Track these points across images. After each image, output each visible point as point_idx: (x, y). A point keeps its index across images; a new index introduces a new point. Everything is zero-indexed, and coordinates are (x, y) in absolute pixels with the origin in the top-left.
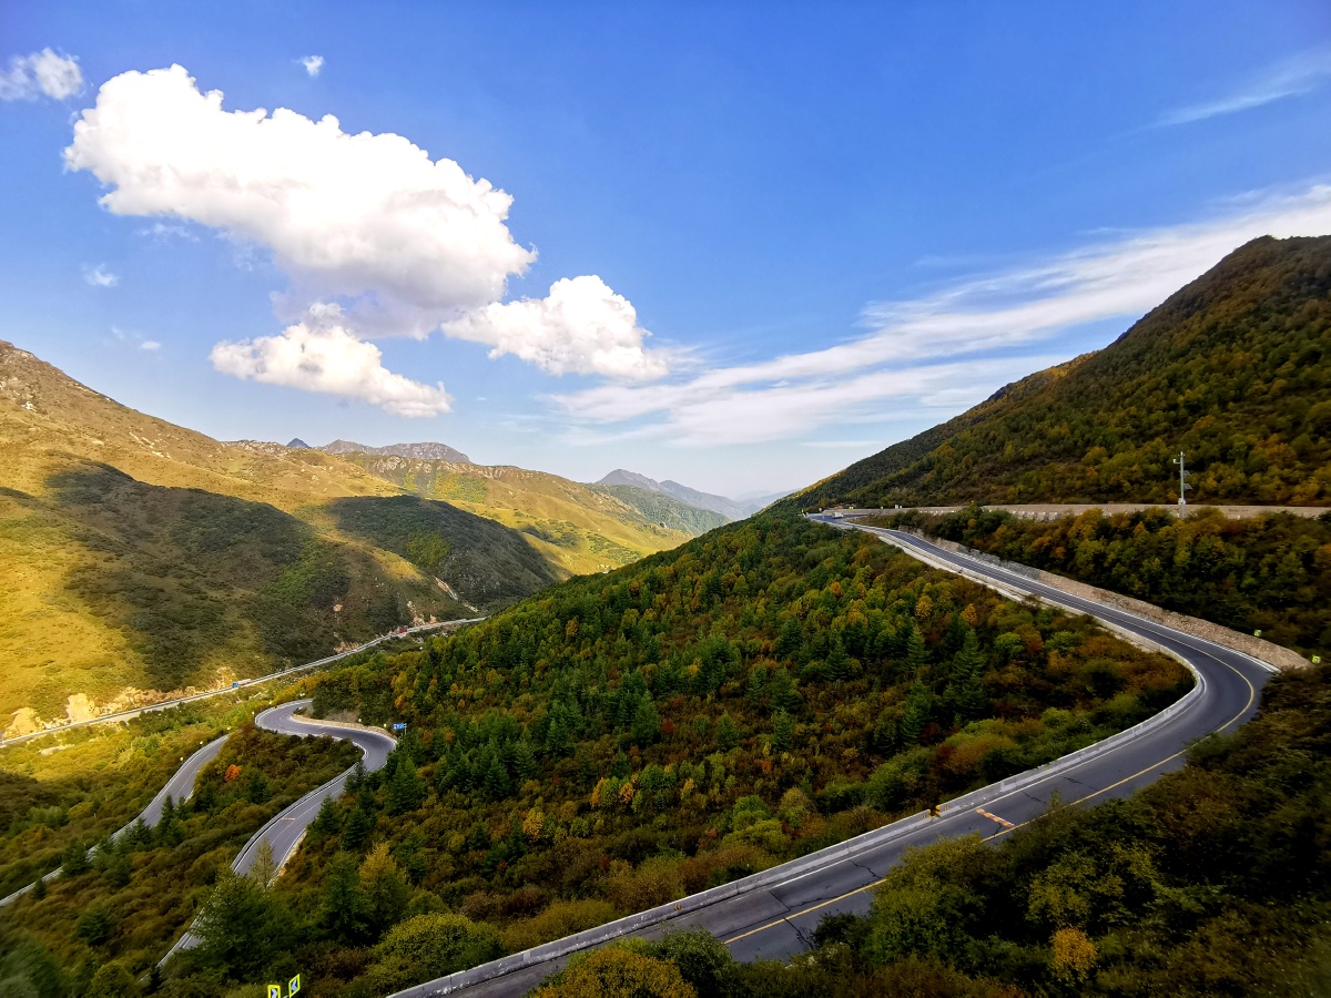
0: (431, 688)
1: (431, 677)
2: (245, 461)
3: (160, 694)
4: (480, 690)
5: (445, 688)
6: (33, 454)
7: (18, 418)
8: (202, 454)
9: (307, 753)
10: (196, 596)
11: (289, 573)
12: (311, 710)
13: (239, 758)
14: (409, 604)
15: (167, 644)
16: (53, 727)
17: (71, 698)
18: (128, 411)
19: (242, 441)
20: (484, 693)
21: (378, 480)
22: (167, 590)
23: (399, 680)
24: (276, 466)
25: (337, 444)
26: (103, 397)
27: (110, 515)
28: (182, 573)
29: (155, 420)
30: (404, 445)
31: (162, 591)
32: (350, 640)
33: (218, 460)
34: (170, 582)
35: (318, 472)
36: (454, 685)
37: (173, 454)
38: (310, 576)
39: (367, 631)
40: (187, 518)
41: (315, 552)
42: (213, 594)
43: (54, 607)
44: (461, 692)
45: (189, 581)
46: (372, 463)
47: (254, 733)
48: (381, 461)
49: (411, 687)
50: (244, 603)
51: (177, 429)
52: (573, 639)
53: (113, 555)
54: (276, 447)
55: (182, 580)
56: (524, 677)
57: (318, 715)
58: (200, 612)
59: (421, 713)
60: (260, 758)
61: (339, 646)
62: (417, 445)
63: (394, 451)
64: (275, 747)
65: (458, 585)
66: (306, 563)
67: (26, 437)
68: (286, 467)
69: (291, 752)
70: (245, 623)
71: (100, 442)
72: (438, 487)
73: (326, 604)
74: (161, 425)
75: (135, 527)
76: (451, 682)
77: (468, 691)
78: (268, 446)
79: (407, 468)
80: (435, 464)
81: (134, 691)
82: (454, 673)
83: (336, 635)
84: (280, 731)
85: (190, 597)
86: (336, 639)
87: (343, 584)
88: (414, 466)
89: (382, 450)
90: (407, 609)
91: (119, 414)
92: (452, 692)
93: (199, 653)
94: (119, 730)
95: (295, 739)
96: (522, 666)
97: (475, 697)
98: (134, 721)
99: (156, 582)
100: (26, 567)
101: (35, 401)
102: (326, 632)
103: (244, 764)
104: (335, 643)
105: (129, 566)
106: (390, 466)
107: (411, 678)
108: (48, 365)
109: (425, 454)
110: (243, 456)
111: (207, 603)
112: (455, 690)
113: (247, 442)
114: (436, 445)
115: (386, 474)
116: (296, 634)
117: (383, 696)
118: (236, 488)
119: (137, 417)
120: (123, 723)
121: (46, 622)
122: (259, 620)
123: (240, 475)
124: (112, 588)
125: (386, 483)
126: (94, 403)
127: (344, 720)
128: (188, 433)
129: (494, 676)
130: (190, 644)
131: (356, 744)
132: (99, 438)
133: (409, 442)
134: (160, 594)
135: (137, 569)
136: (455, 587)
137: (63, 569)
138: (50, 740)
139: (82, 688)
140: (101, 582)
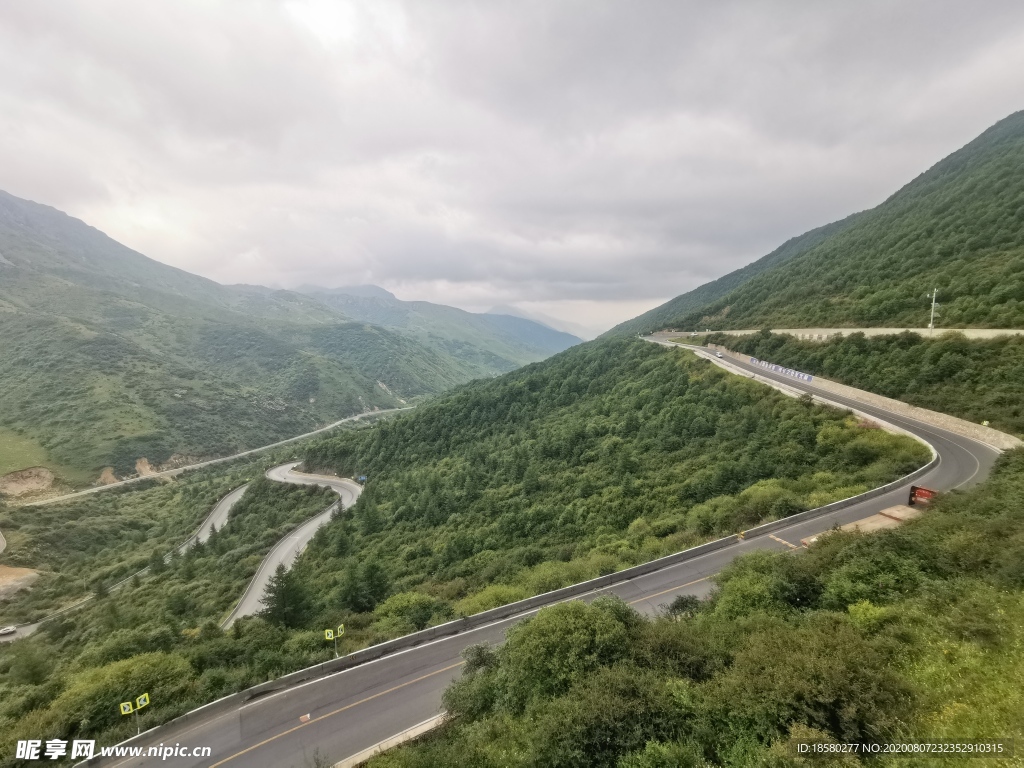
0: (382, 453)
2: (242, 298)
4: (415, 456)
5: (391, 454)
8: (210, 293)
9: (303, 495)
10: (215, 392)
11: (278, 377)
12: (304, 468)
13: (256, 499)
14: (360, 398)
15: (198, 424)
16: (128, 479)
17: (138, 461)
20: (418, 457)
22: (195, 388)
23: (360, 448)
28: (205, 376)
31: (192, 389)
32: (322, 422)
34: (197, 383)
36: (397, 452)
38: (293, 378)
39: (333, 416)
40: (204, 339)
41: (295, 362)
42: (228, 391)
45: (210, 382)
47: (266, 483)
48: (335, 298)
49: (368, 453)
51: (190, 276)
53: (154, 365)
54: (262, 288)
55: (205, 382)
57: (309, 471)
58: (219, 403)
61: (314, 426)
63: (343, 291)
64: (280, 492)
65: (391, 385)
66: (289, 370)
69: (292, 494)
73: (304, 398)
75: (168, 345)
80: (373, 301)
81: (178, 456)
82: (397, 443)
83: (312, 419)
85: (210, 393)
86: (312, 422)
87: (314, 384)
89: (335, 290)
90: (358, 402)
91: (147, 264)
92: (396, 456)
94: (170, 481)
95: (294, 486)
97: (411, 460)
98: (179, 475)
99: (187, 383)
100: (97, 373)
102: (305, 416)
106: (342, 302)
107: (368, 447)
111: (224, 397)
116: (286, 418)
117: (349, 458)
120: (172, 477)
130: (214, 425)
131: (335, 490)
134: (191, 391)
135: (172, 374)
137: (123, 374)
138: (126, 489)
139: (144, 454)
140: (149, 383)
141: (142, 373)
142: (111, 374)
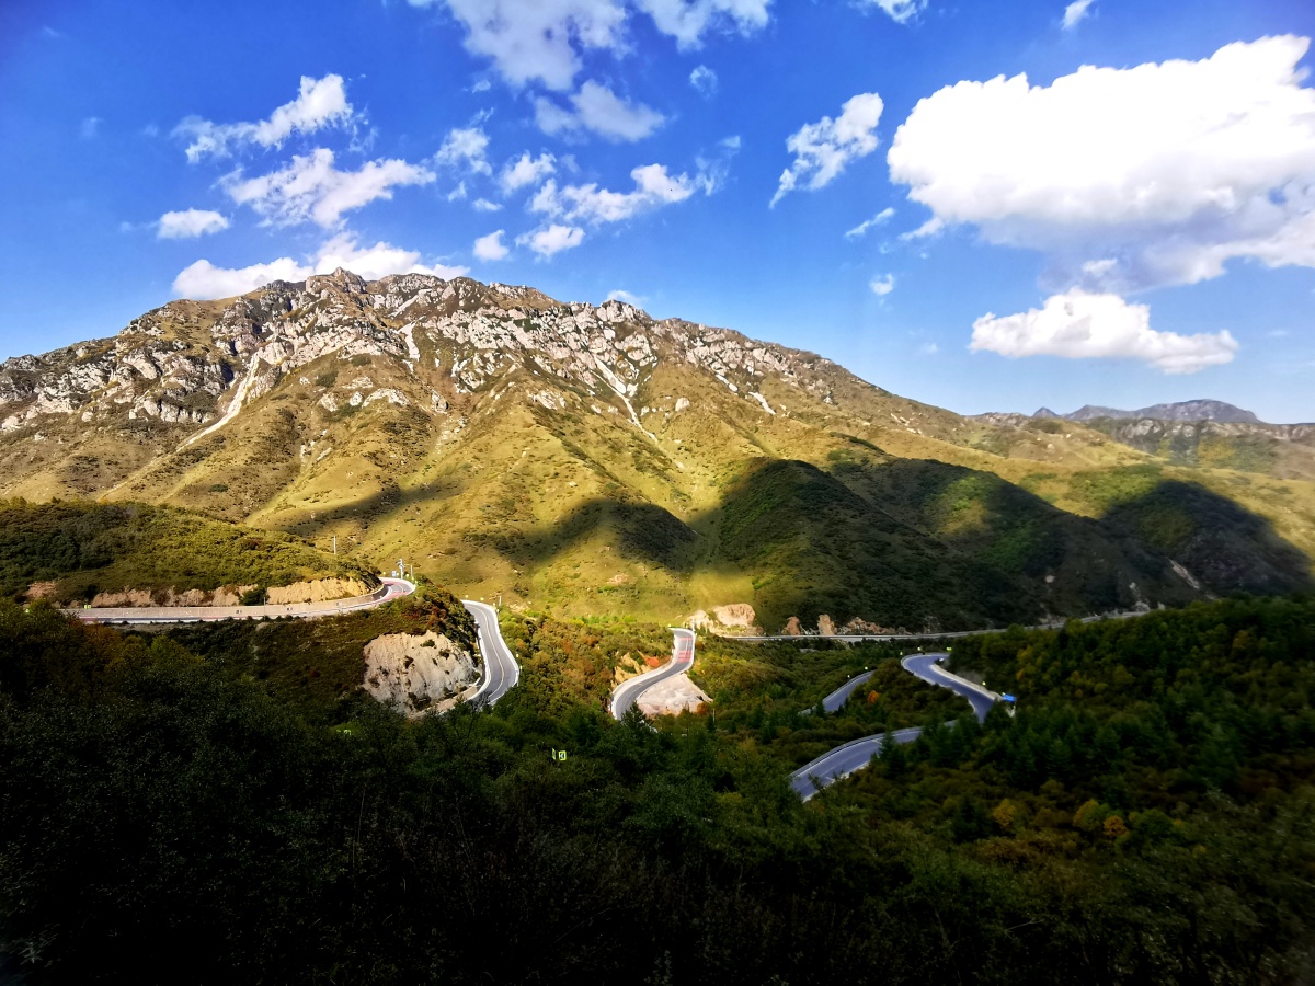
0: (1052, 669)
1: (1055, 658)
2: (985, 433)
3: (878, 628)
4: (1101, 685)
5: (1067, 673)
6: (822, 436)
7: (819, 410)
8: (948, 428)
9: (928, 698)
10: (914, 552)
11: (1005, 540)
12: (947, 663)
13: (881, 686)
14: (1132, 586)
15: (888, 588)
16: (809, 635)
17: (821, 617)
18: (890, 396)
19: (987, 414)
20: (1106, 690)
21: (1122, 447)
22: (893, 544)
23: (1023, 654)
24: (1013, 436)
25: (1086, 410)
26: (873, 386)
27: (866, 481)
28: (906, 531)
29: (910, 402)
30: (1165, 406)
31: (889, 545)
32: (1056, 613)
33: (961, 433)
34: (896, 539)
35: (1054, 441)
36: (1076, 672)
37: (923, 430)
38: (1025, 544)
39: (1080, 607)
40: (922, 485)
41: (1032, 521)
42: (929, 552)
43: (818, 549)
44: (1080, 681)
45: (911, 538)
46: (1119, 429)
47: (896, 669)
48: (1131, 425)
49: (1033, 664)
50: (956, 563)
51: (927, 408)
52: (1241, 655)
53: (857, 513)
54: (1017, 418)
55: (907, 538)
56: (1159, 684)
57: (952, 669)
58: (916, 566)
59: (1036, 692)
60: (894, 691)
61: (1045, 617)
62: (1181, 404)
63: (1150, 413)
64: (907, 686)
65: (1202, 572)
66: (1023, 531)
67: (822, 423)
68: (1022, 437)
69: (917, 694)
70: (955, 581)
71: (868, 424)
72: (1201, 453)
73: (1038, 574)
74: (915, 406)
75: (882, 491)
76: (1074, 669)
77: (1089, 683)
78: (1011, 417)
79: (1162, 433)
80: (1200, 426)
81: (860, 621)
82: (1079, 659)
83: (1042, 606)
84: (916, 674)
85: (909, 552)
86: (1042, 610)
87: (1057, 555)
88: (1171, 429)
89: (1137, 413)
90: (1130, 591)
91: (883, 399)
92: (1071, 679)
93: (912, 600)
94: (848, 648)
95: (924, 684)
96: (1158, 671)
97: (1095, 690)
98: (857, 644)
99: (886, 537)
100: (804, 518)
101: (832, 397)
102: (1032, 601)
103: (882, 692)
104: (1041, 613)
105: (867, 522)
106: (1141, 430)
107: (1036, 655)
108: (840, 367)
109: (1192, 413)
110: (983, 428)
111: (924, 559)
112: (1076, 678)
113: (991, 415)
114: (1207, 402)
115: (1137, 441)
116: (1001, 598)
117: (1007, 667)
118: (969, 458)
119: (897, 400)
120: (850, 643)
121: (812, 559)
122: (968, 579)
123: (978, 447)
124: (854, 539)
125: (1130, 450)
126: (867, 392)
127: (971, 680)
128: (937, 410)
129: (1121, 674)
130: (905, 592)
131: (970, 703)
132: (869, 420)
133: (1170, 400)
134: (888, 547)
135: (872, 525)
136: (1197, 574)
137: (827, 521)
138: (805, 643)
139: (827, 610)
140: (848, 533)
141: (843, 522)
142: (816, 520)
